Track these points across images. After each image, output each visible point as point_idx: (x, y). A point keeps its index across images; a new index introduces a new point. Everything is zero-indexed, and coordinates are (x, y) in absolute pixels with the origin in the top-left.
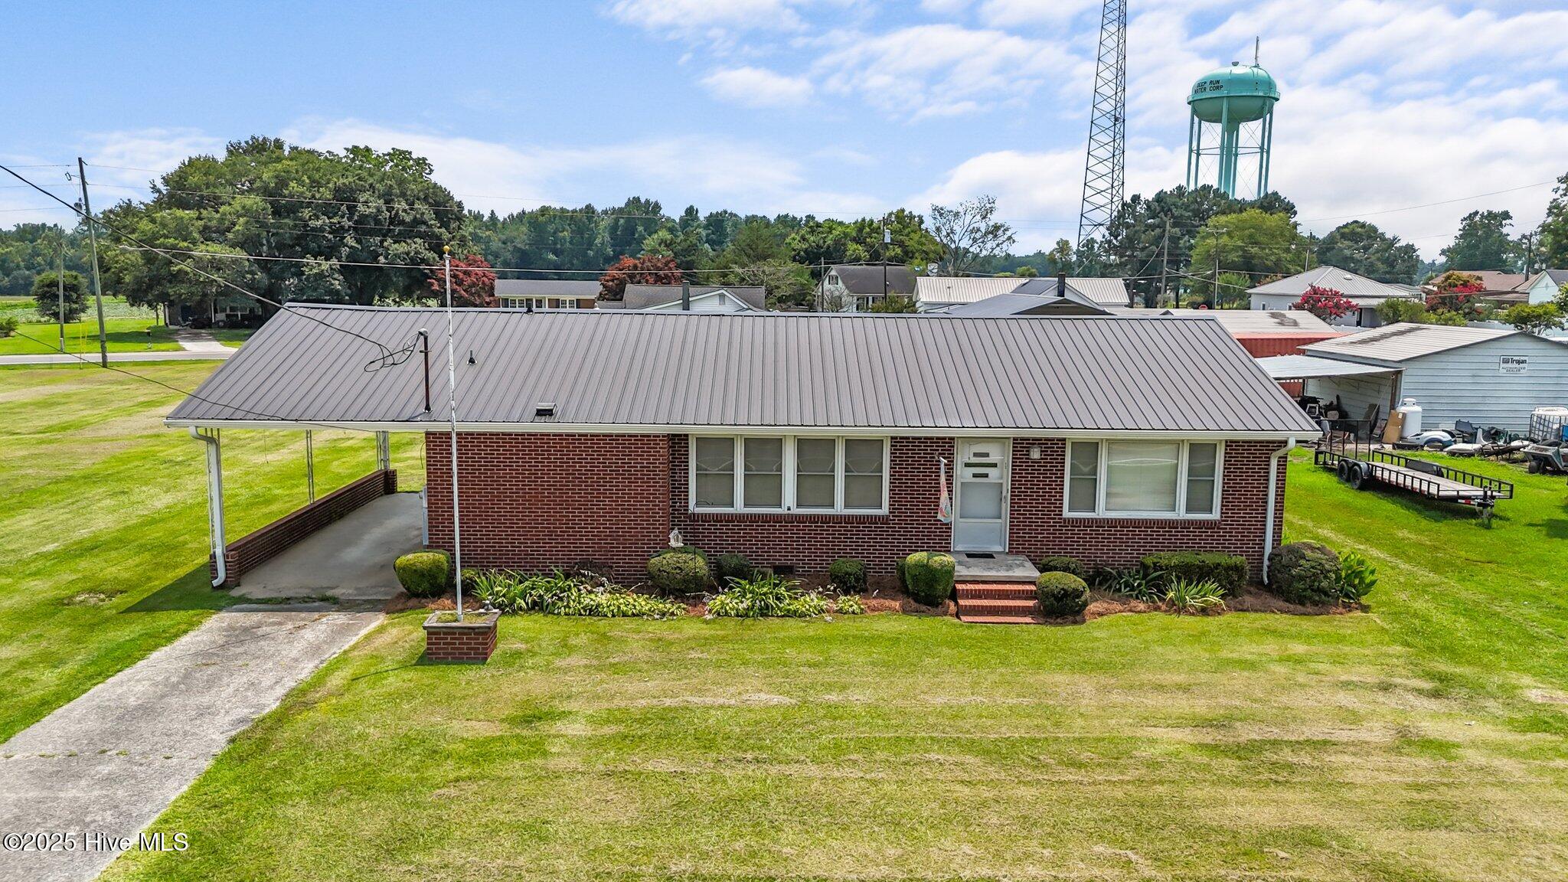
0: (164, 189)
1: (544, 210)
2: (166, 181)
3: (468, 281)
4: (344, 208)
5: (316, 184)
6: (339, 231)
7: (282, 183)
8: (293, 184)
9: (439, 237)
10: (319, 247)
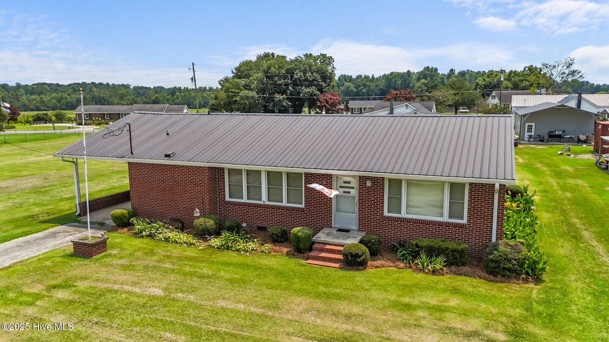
0: (234, 71)
1: (392, 73)
2: (236, 69)
3: (330, 102)
4: (289, 76)
5: (280, 68)
6: (287, 85)
7: (269, 68)
8: (272, 68)
9: (321, 86)
10: (280, 90)
